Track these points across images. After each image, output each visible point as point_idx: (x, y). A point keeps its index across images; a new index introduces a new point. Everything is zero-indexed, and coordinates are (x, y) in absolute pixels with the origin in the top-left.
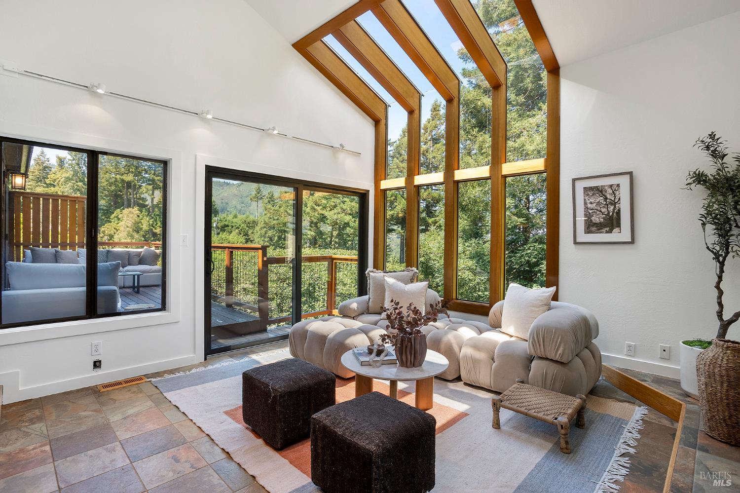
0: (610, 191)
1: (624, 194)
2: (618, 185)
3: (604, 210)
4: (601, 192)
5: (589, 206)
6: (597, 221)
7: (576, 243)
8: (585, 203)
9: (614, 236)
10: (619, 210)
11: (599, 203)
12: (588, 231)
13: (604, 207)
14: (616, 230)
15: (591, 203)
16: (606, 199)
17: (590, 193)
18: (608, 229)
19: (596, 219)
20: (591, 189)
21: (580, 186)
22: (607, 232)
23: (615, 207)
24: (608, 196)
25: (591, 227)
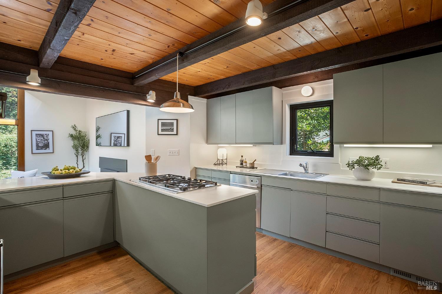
0: (45, 136)
1: (50, 137)
2: (48, 134)
3: (43, 142)
4: (42, 136)
5: (38, 140)
6: (41, 146)
7: (32, 153)
8: (36, 139)
9: (47, 151)
10: (49, 142)
11: (41, 140)
12: (37, 149)
13: (43, 141)
14: (48, 149)
15: (38, 139)
16: (44, 138)
17: (38, 136)
18: (45, 148)
19: (40, 145)
20: (39, 134)
21: (34, 133)
22: (45, 149)
23: (47, 141)
24: (45, 137)
25: (38, 148)
